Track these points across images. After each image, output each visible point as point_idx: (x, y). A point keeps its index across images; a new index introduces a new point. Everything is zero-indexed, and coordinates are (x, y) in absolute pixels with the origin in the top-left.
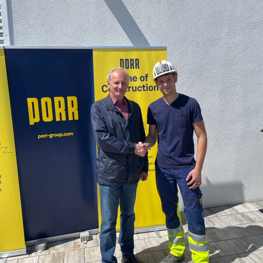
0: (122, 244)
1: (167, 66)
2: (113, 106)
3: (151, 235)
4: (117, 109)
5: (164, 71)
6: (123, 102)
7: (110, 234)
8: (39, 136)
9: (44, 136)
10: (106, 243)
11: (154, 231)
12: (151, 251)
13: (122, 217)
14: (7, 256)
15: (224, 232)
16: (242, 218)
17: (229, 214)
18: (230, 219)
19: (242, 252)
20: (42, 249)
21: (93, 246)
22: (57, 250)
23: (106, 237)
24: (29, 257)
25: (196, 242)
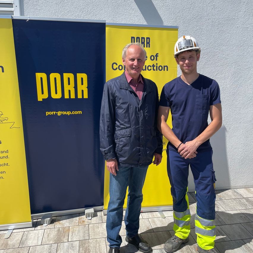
0: (127, 223)
1: (191, 42)
2: (127, 85)
3: (155, 215)
4: (130, 88)
5: (188, 47)
6: (138, 81)
7: (116, 213)
8: (47, 112)
9: (52, 113)
10: (112, 221)
11: (157, 211)
12: (155, 231)
13: (129, 197)
14: (13, 228)
15: (228, 216)
16: (247, 203)
17: (233, 198)
18: (234, 204)
19: (247, 238)
20: (48, 222)
21: (97, 222)
22: (63, 224)
23: (113, 216)
24: (34, 230)
25: (204, 226)
